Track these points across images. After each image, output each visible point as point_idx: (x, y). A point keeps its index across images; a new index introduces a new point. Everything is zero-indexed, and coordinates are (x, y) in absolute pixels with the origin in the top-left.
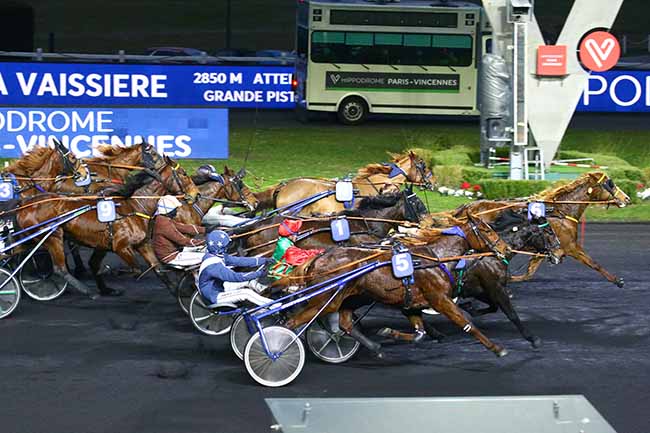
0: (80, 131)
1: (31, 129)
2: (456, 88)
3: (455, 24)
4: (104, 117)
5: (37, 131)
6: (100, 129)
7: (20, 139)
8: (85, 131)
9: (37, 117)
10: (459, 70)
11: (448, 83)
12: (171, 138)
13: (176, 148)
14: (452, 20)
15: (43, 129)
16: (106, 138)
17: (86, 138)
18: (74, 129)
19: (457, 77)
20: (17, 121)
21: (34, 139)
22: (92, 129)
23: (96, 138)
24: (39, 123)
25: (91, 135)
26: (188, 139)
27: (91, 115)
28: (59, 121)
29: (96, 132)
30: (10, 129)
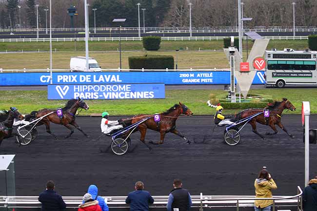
0: (121, 91)
1: (107, 91)
2: (311, 76)
3: (310, 58)
4: (128, 87)
5: (109, 91)
6: (127, 90)
7: (104, 94)
8: (123, 91)
9: (109, 87)
10: (312, 71)
11: (309, 75)
12: (148, 92)
13: (149, 95)
14: (309, 56)
15: (111, 91)
16: (129, 93)
17: (123, 93)
18: (120, 90)
19: (311, 73)
20: (103, 88)
21: (108, 93)
22: (125, 90)
23: (126, 93)
24: (110, 89)
25: (124, 92)
26: (153, 92)
27: (124, 86)
28: (115, 88)
29: (126, 91)
30: (101, 91)
